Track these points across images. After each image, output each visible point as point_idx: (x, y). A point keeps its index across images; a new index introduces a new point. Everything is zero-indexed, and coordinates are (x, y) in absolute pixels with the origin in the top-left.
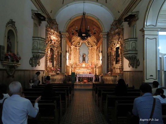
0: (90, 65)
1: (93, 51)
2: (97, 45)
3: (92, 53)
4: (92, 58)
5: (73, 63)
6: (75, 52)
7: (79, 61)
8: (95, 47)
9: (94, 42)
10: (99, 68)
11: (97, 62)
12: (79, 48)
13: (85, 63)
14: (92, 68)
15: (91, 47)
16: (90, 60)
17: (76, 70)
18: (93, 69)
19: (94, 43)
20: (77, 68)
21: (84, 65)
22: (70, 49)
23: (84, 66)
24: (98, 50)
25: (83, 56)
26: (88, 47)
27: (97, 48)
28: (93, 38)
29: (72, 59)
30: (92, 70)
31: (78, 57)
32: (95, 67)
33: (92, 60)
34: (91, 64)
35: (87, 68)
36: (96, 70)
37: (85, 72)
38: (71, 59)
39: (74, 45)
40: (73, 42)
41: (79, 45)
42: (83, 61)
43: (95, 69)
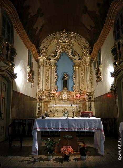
0: (78, 95)
1: (83, 68)
2: (90, 54)
3: (81, 72)
4: (81, 80)
5: (42, 92)
6: (48, 70)
7: (56, 88)
8: (88, 59)
9: (85, 48)
10: (96, 100)
11: (93, 89)
12: (55, 64)
13: (68, 90)
14: (83, 102)
15: (79, 59)
16: (77, 85)
17: (49, 106)
18: (85, 104)
19: (85, 51)
20: (52, 102)
21: (65, 95)
22: (38, 64)
23: (65, 97)
24: (92, 64)
25: (64, 77)
26: (72, 60)
27: (92, 60)
28: (82, 41)
29: (41, 83)
30: (81, 105)
31: (53, 80)
32: (89, 99)
33: (81, 85)
34: (80, 94)
35: (72, 102)
36: (90, 104)
37: (68, 109)
38: (39, 84)
39: (44, 56)
40: (43, 49)
41: (55, 56)
42: (63, 87)
43: (87, 103)
